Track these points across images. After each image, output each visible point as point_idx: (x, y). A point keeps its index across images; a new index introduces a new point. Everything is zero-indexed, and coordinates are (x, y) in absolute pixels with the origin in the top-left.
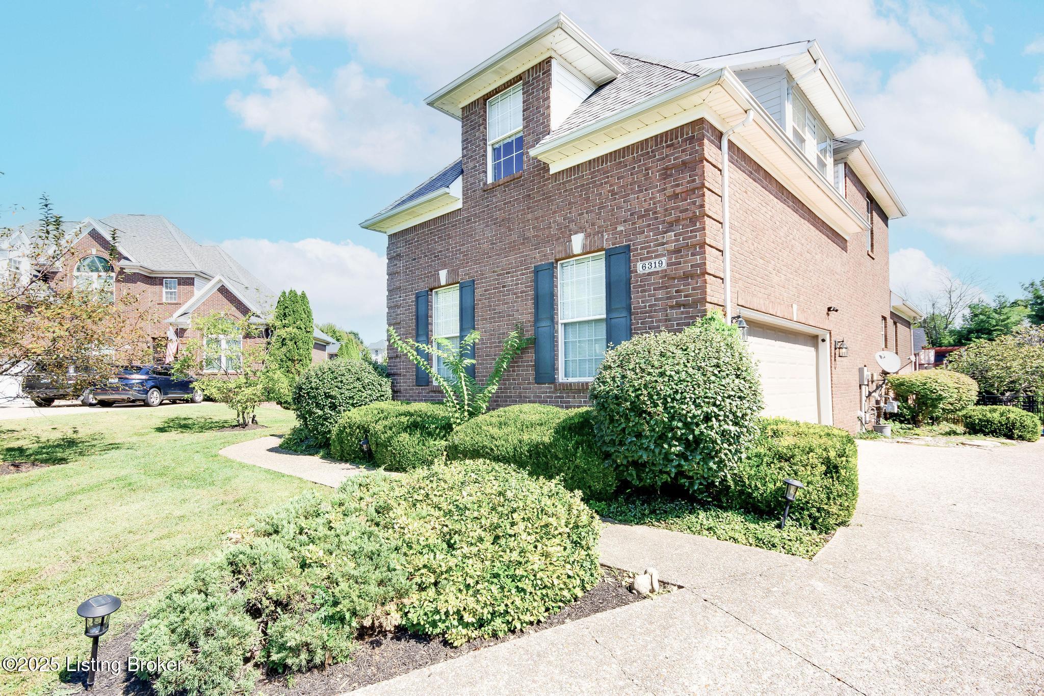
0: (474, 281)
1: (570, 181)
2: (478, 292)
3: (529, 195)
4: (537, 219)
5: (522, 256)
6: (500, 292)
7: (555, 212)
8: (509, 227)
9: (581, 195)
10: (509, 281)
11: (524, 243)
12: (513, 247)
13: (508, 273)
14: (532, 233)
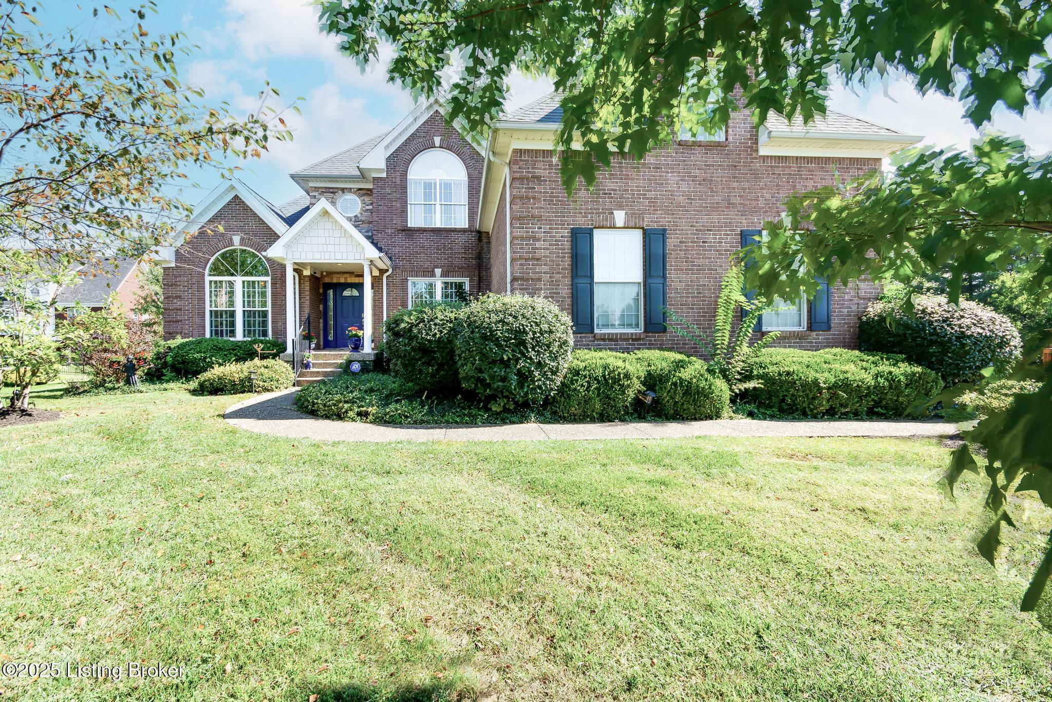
0: (665, 230)
1: (778, 167)
2: (671, 242)
3: (735, 166)
4: (743, 189)
5: (727, 219)
6: (700, 246)
7: (762, 189)
8: (711, 189)
9: (788, 182)
10: (710, 237)
11: (729, 207)
12: (715, 208)
13: (710, 230)
14: (738, 200)
